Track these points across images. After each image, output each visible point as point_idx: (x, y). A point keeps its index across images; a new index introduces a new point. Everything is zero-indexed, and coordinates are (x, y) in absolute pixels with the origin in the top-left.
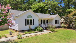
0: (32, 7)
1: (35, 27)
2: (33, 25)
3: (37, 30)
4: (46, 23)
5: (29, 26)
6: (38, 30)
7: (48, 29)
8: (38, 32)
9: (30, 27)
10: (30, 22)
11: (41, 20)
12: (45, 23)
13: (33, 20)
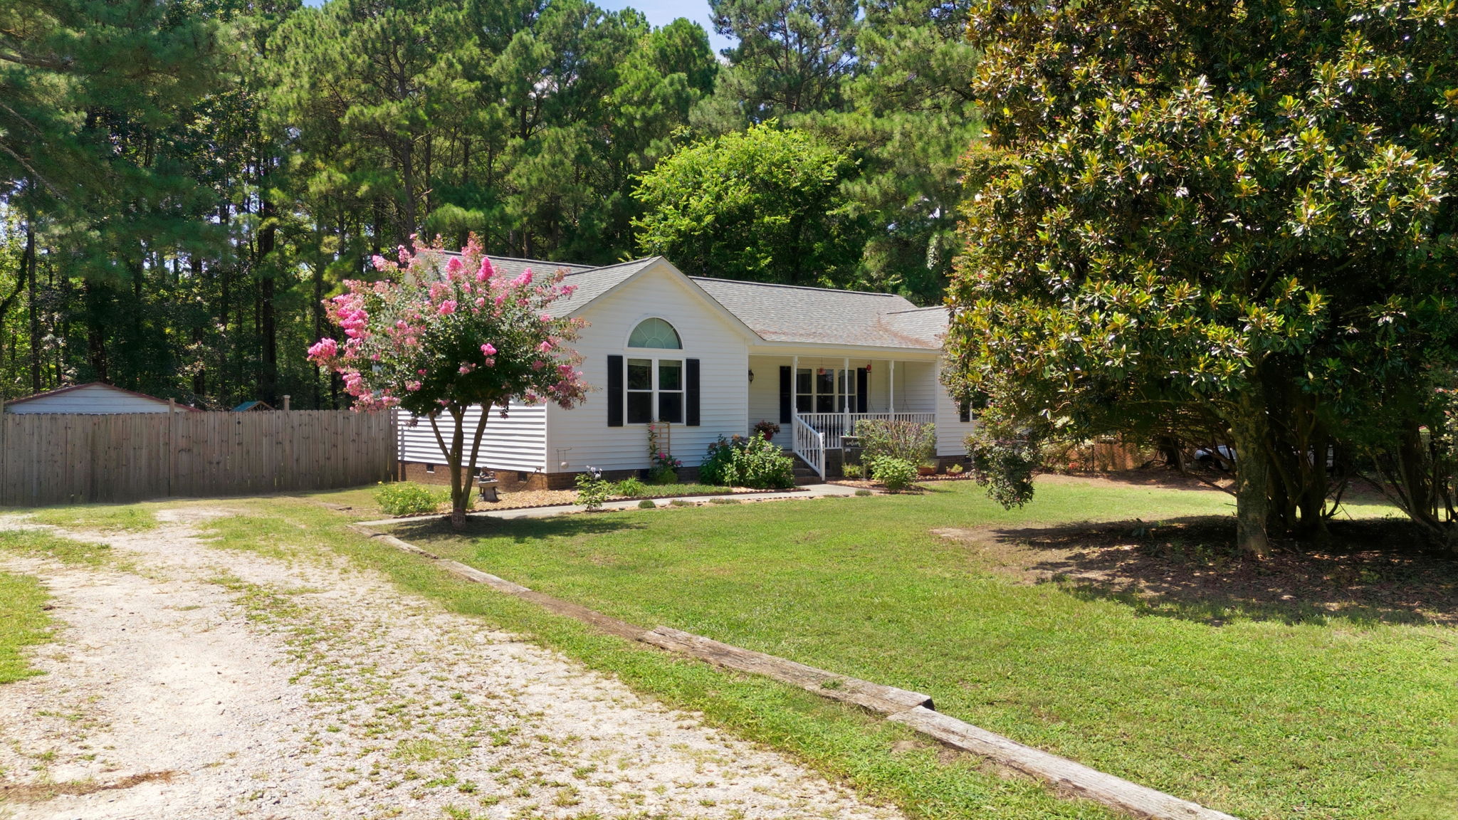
0: (647, 180)
1: (712, 446)
2: (694, 420)
3: (730, 469)
4: (841, 409)
5: (652, 436)
6: (741, 468)
7: (856, 469)
8: (743, 489)
9: (661, 442)
10: (656, 390)
11: (785, 372)
12: (825, 405)
13: (693, 365)
